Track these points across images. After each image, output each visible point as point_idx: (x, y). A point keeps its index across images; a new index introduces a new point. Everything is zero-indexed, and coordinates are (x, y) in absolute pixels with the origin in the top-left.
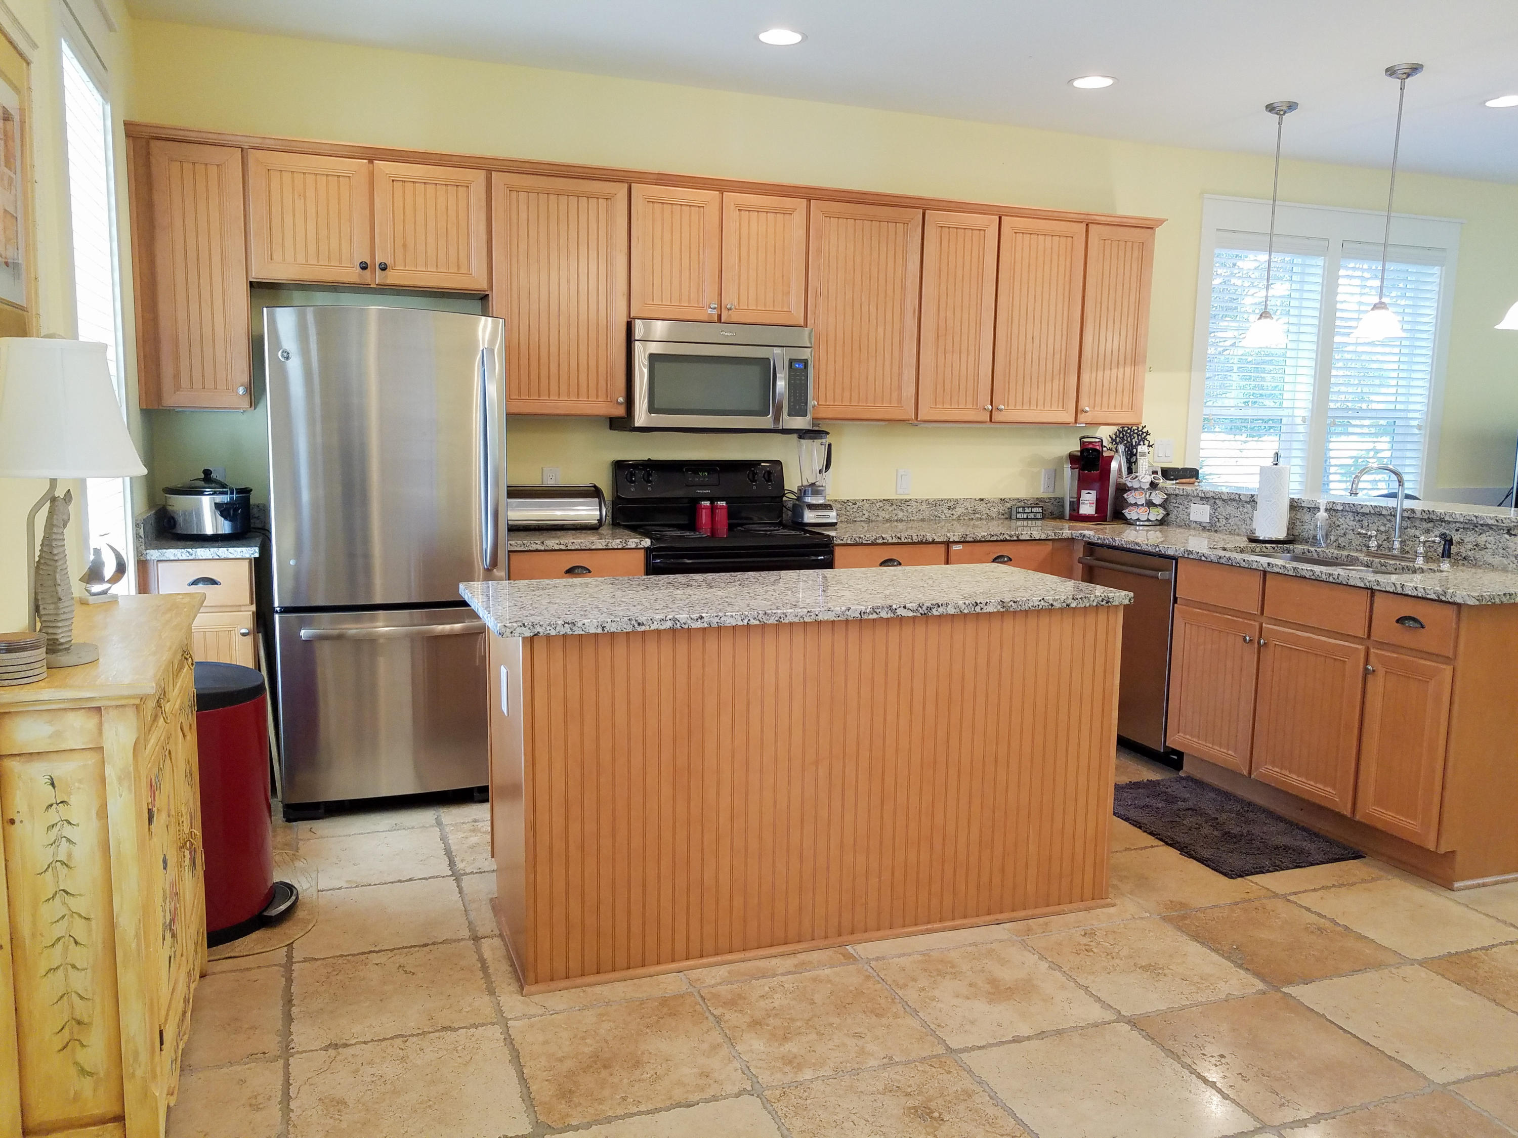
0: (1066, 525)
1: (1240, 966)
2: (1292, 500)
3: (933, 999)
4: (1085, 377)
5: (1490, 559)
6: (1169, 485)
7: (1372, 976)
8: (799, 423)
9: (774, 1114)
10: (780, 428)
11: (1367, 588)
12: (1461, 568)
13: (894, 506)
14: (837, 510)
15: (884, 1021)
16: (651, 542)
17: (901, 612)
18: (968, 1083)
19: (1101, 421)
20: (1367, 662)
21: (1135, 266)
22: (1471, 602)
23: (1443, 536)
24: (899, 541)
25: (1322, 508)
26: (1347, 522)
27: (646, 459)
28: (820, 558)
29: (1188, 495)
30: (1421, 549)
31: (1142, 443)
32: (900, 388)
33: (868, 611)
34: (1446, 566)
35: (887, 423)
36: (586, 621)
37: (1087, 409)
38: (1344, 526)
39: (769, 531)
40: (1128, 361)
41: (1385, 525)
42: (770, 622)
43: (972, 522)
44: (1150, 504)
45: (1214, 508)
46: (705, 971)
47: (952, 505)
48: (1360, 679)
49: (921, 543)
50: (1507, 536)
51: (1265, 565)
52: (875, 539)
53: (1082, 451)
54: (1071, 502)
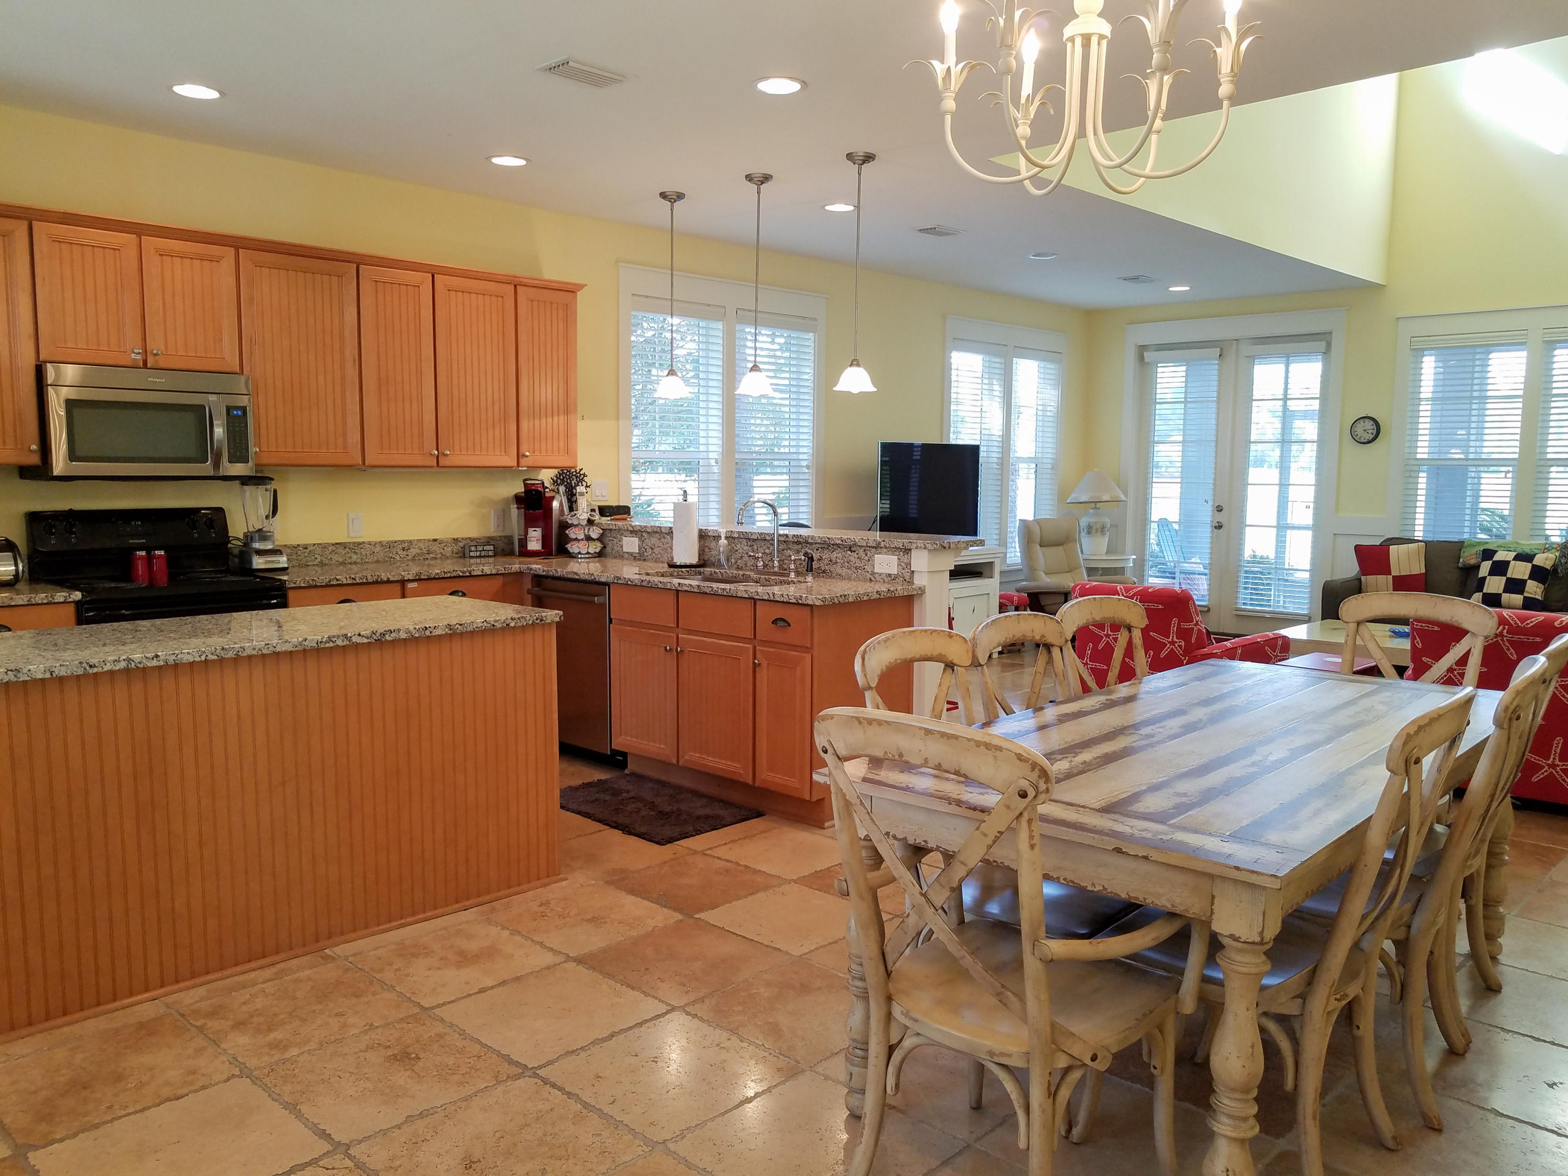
0: (517, 560)
1: (665, 907)
2: (701, 531)
3: (408, 975)
4: (524, 425)
5: (839, 570)
6: (605, 520)
7: (761, 895)
8: (238, 469)
9: (265, 1088)
10: (221, 474)
11: (750, 598)
12: (822, 579)
13: (348, 550)
14: (287, 555)
15: (364, 999)
16: (82, 595)
17: (356, 639)
18: (440, 1028)
19: (541, 465)
20: (755, 658)
21: (561, 327)
22: (818, 603)
23: (806, 554)
24: (354, 582)
25: (723, 536)
26: (742, 547)
27: (67, 509)
28: (273, 602)
29: (620, 530)
30: (792, 566)
31: (580, 484)
32: (344, 435)
33: (324, 640)
34: (809, 578)
35: (332, 468)
36: (31, 667)
37: (528, 454)
38: (741, 551)
39: (215, 578)
40: (562, 410)
41: (769, 548)
42: (229, 656)
43: (427, 562)
44: (589, 538)
45: (642, 540)
46: (182, 994)
47: (406, 545)
48: (751, 671)
49: (376, 582)
50: (849, 552)
51: (677, 585)
52: (329, 582)
53: (526, 492)
54: (519, 539)
